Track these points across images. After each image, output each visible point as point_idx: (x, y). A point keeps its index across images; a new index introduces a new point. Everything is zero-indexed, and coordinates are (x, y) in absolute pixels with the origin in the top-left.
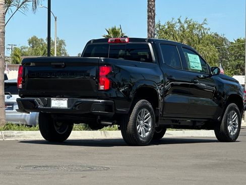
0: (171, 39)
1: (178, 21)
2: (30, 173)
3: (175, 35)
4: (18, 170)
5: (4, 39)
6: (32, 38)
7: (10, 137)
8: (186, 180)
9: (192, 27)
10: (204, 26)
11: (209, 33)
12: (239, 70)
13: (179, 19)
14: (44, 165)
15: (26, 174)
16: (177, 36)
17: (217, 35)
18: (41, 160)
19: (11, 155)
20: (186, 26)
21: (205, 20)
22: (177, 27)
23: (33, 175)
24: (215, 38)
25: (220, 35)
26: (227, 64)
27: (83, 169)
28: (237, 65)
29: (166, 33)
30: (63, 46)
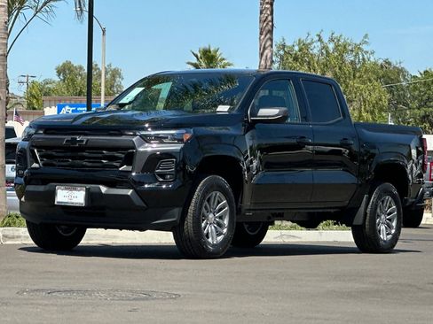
0: (304, 70)
1: (317, 38)
2: (40, 302)
3: (312, 62)
4: (20, 297)
5: (5, 67)
6: (64, 65)
7: (13, 238)
8: (311, 318)
9: (342, 49)
10: (364, 47)
11: (372, 60)
12: (428, 125)
13: (319, 36)
14: (67, 288)
15: (32, 304)
16: (316, 65)
17: (389, 64)
18: (62, 279)
19: (11, 270)
20: (331, 46)
21: (366, 36)
22: (316, 49)
23: (46, 305)
24: (385, 69)
25: (394, 63)
26: (406, 114)
27: (134, 297)
28: (424, 117)
29: (296, 59)
30: (118, 79)
